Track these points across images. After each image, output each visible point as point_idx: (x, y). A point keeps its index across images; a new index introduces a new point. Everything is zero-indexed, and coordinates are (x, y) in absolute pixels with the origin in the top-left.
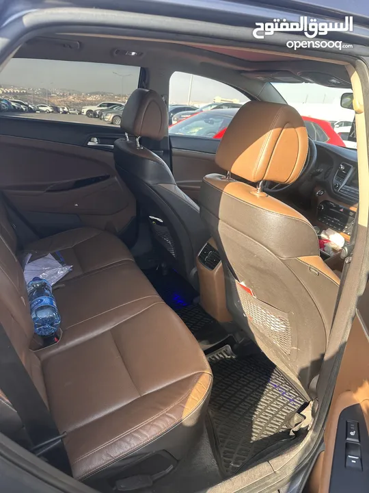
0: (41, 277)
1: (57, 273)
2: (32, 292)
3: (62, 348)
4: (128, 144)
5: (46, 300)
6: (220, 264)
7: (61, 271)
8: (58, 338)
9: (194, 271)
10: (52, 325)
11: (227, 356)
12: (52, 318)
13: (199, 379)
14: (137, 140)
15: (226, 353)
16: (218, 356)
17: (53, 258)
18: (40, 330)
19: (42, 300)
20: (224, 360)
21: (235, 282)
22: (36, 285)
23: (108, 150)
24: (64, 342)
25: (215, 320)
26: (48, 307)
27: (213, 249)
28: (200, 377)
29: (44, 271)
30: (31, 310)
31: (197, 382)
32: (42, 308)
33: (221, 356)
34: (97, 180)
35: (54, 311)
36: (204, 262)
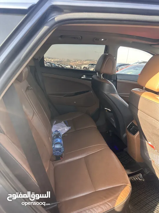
0: (58, 130)
1: (65, 129)
2: (54, 136)
3: (63, 162)
4: (98, 77)
5: (59, 140)
6: (138, 133)
7: (66, 129)
8: (62, 158)
9: (125, 135)
10: (60, 151)
11: (140, 179)
12: (60, 148)
13: (124, 188)
14: (102, 75)
15: (139, 177)
16: (135, 178)
17: (64, 123)
18: (55, 153)
19: (57, 140)
20: (138, 181)
21: (145, 142)
22: (56, 133)
23: (89, 80)
24: (64, 160)
25: (134, 160)
26: (60, 143)
27: (134, 125)
28: (125, 187)
29: (60, 128)
30: (53, 144)
31: (123, 189)
32: (57, 143)
33: (137, 179)
34: (84, 92)
35: (62, 145)
36: (130, 131)
